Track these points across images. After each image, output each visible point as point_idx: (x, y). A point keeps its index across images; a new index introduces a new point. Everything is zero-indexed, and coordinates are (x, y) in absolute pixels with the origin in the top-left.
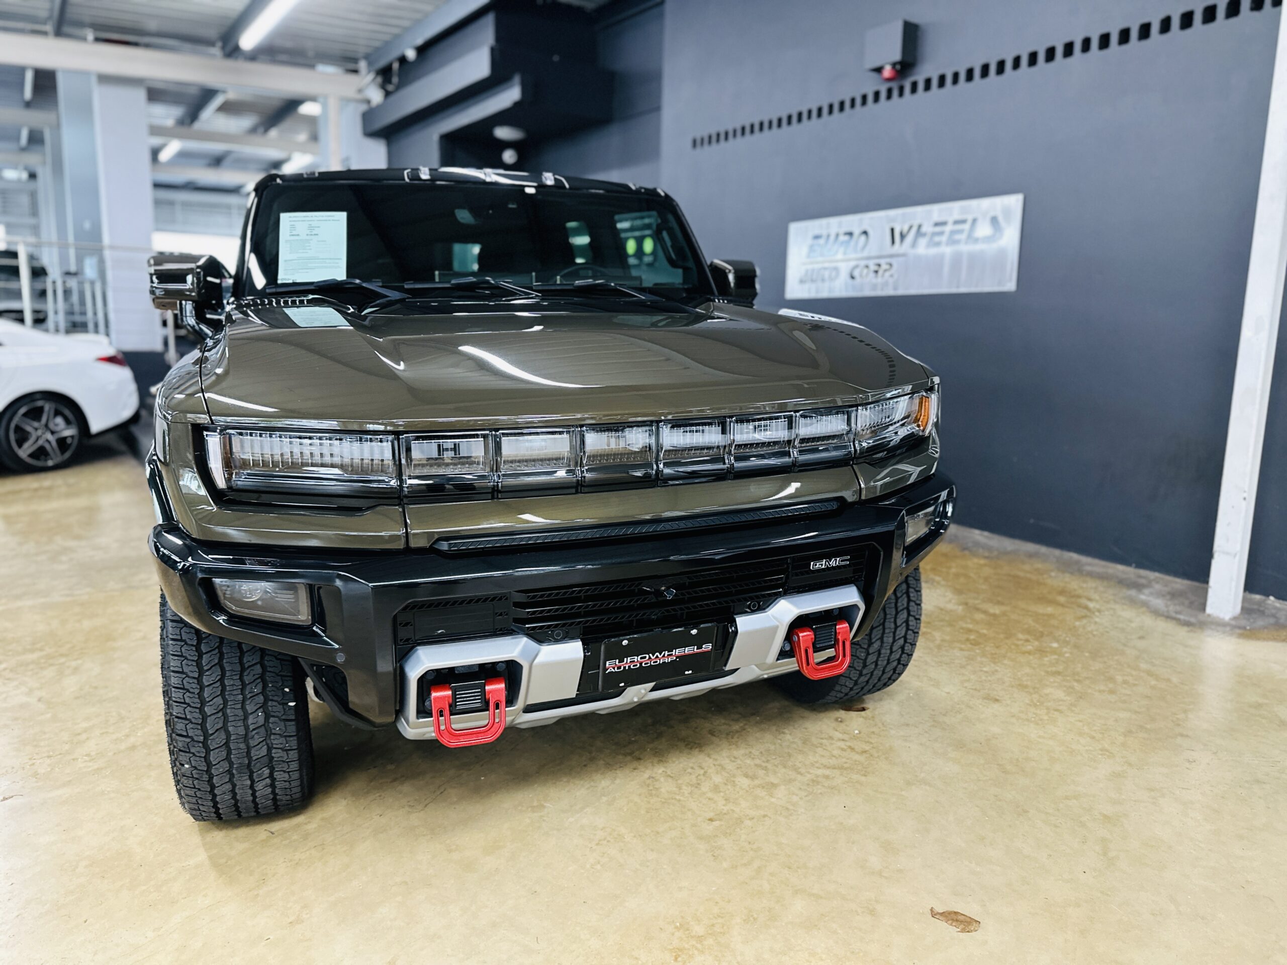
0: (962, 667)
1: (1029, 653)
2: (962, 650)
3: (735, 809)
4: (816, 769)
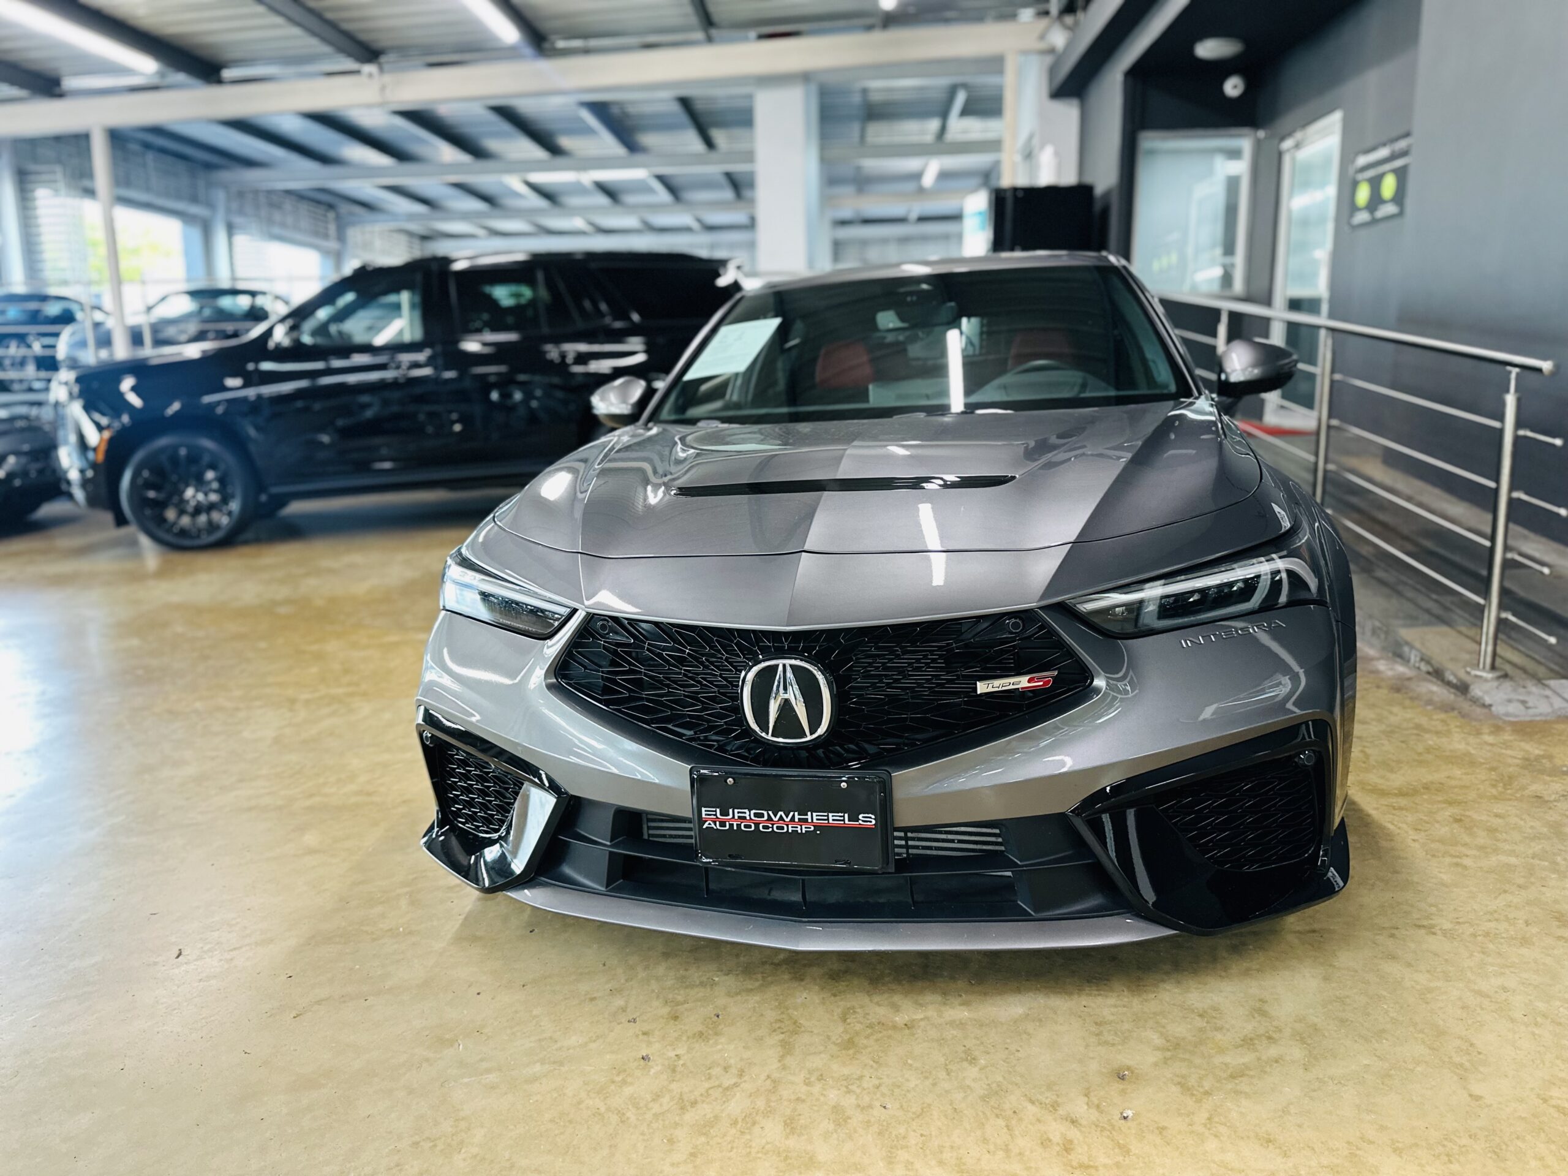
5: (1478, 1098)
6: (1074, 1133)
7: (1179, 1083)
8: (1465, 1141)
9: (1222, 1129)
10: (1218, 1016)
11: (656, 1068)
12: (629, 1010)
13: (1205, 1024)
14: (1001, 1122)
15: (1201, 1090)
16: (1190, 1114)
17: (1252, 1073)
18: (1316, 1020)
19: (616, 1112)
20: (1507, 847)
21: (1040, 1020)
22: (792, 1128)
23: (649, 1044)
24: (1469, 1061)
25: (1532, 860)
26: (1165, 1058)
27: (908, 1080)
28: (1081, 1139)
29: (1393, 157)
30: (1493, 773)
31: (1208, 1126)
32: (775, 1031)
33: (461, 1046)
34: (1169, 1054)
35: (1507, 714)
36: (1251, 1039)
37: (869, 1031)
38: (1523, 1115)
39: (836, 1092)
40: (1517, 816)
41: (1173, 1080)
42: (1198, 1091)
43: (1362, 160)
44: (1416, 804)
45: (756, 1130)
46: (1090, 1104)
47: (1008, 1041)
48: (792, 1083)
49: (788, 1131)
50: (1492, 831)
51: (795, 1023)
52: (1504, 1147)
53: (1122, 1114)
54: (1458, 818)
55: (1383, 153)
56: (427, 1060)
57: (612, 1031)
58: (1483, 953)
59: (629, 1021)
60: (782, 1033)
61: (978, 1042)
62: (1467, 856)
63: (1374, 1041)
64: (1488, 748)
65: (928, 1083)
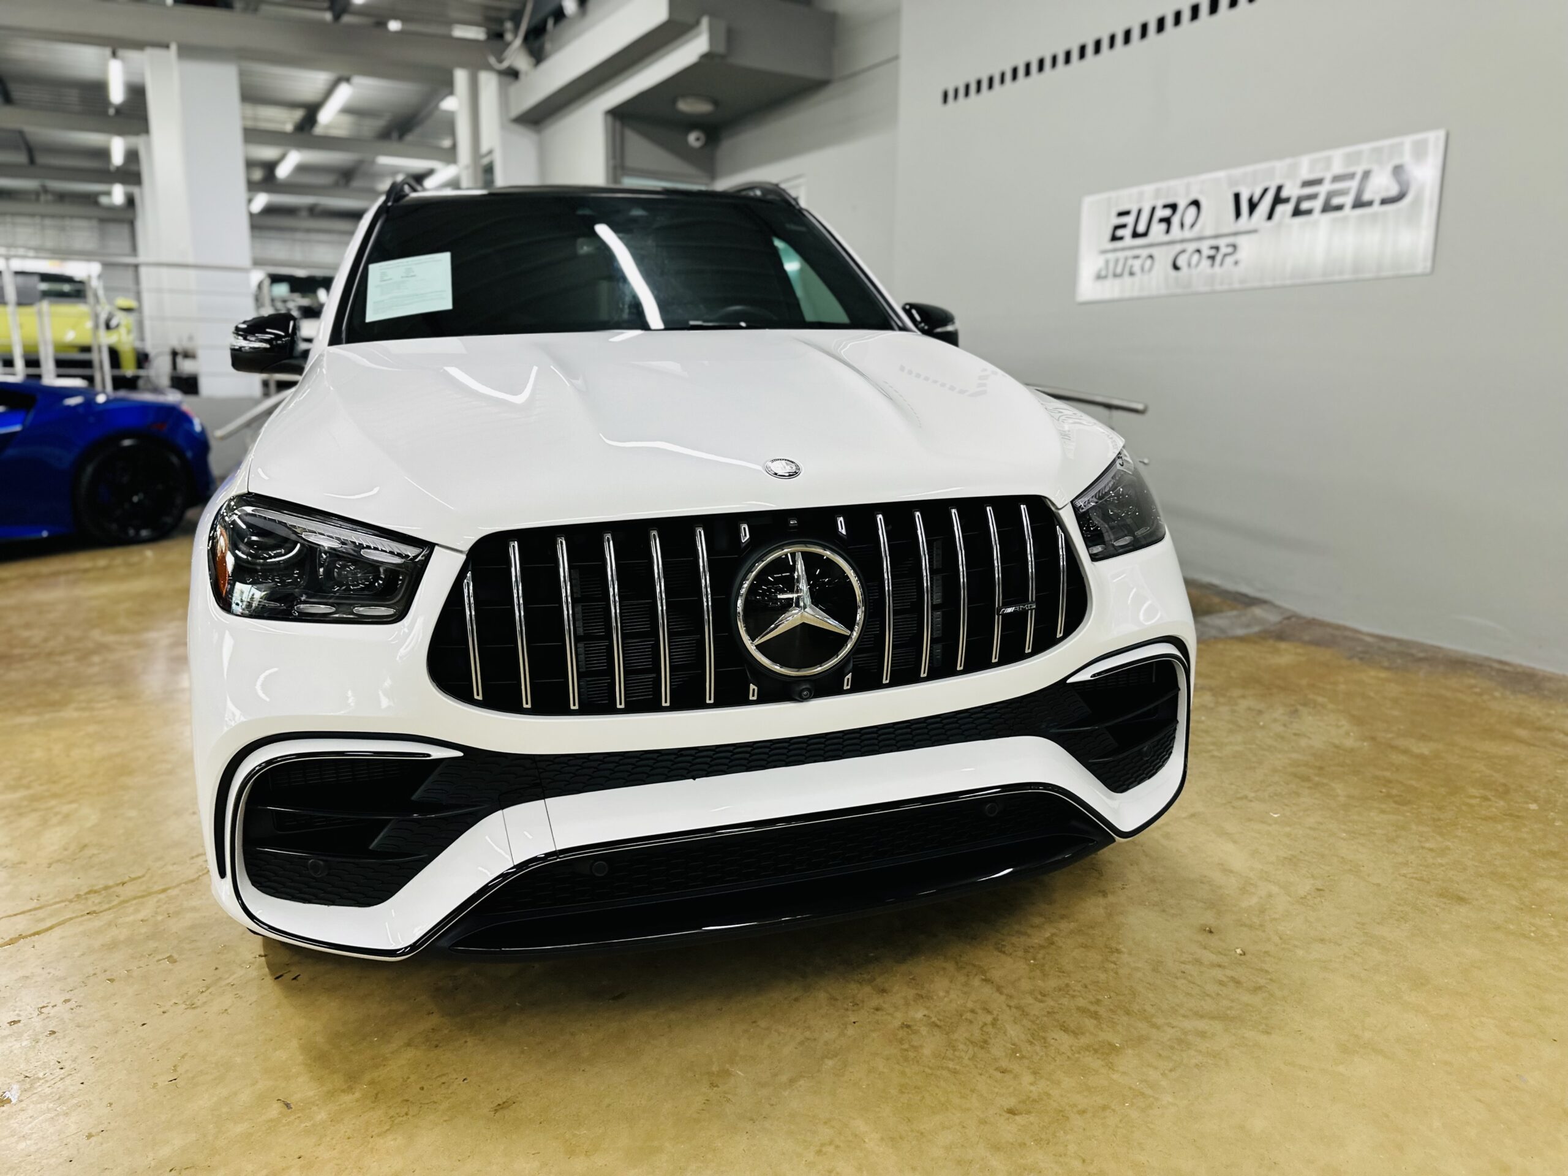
0: (1391, 840)
1: (1493, 819)
2: (1383, 812)
3: (1051, 1092)
4: (1181, 1018)
5: (1378, 885)
6: (1228, 972)
7: (1241, 925)
8: (1400, 908)
9: (1294, 942)
10: (1210, 880)
11: (923, 1029)
12: (838, 997)
13: (1210, 887)
16: (1269, 940)
19: (940, 1068)
22: (1072, 1032)
23: (892, 1015)
24: (1351, 867)
26: (1216, 913)
27: (1097, 976)
28: (1236, 974)
31: (1285, 943)
32: (968, 976)
33: (738, 1072)
34: (1215, 910)
36: (1243, 888)
37: (1030, 954)
38: (1406, 886)
39: (1066, 1000)
41: (1236, 924)
45: (1052, 1042)
46: (1213, 952)
47: (1120, 932)
49: (1072, 1034)
51: (974, 965)
52: (1417, 906)
56: (726, 1093)
57: (849, 1017)
58: (1287, 805)
60: (975, 975)
61: (1105, 939)
65: (1111, 973)
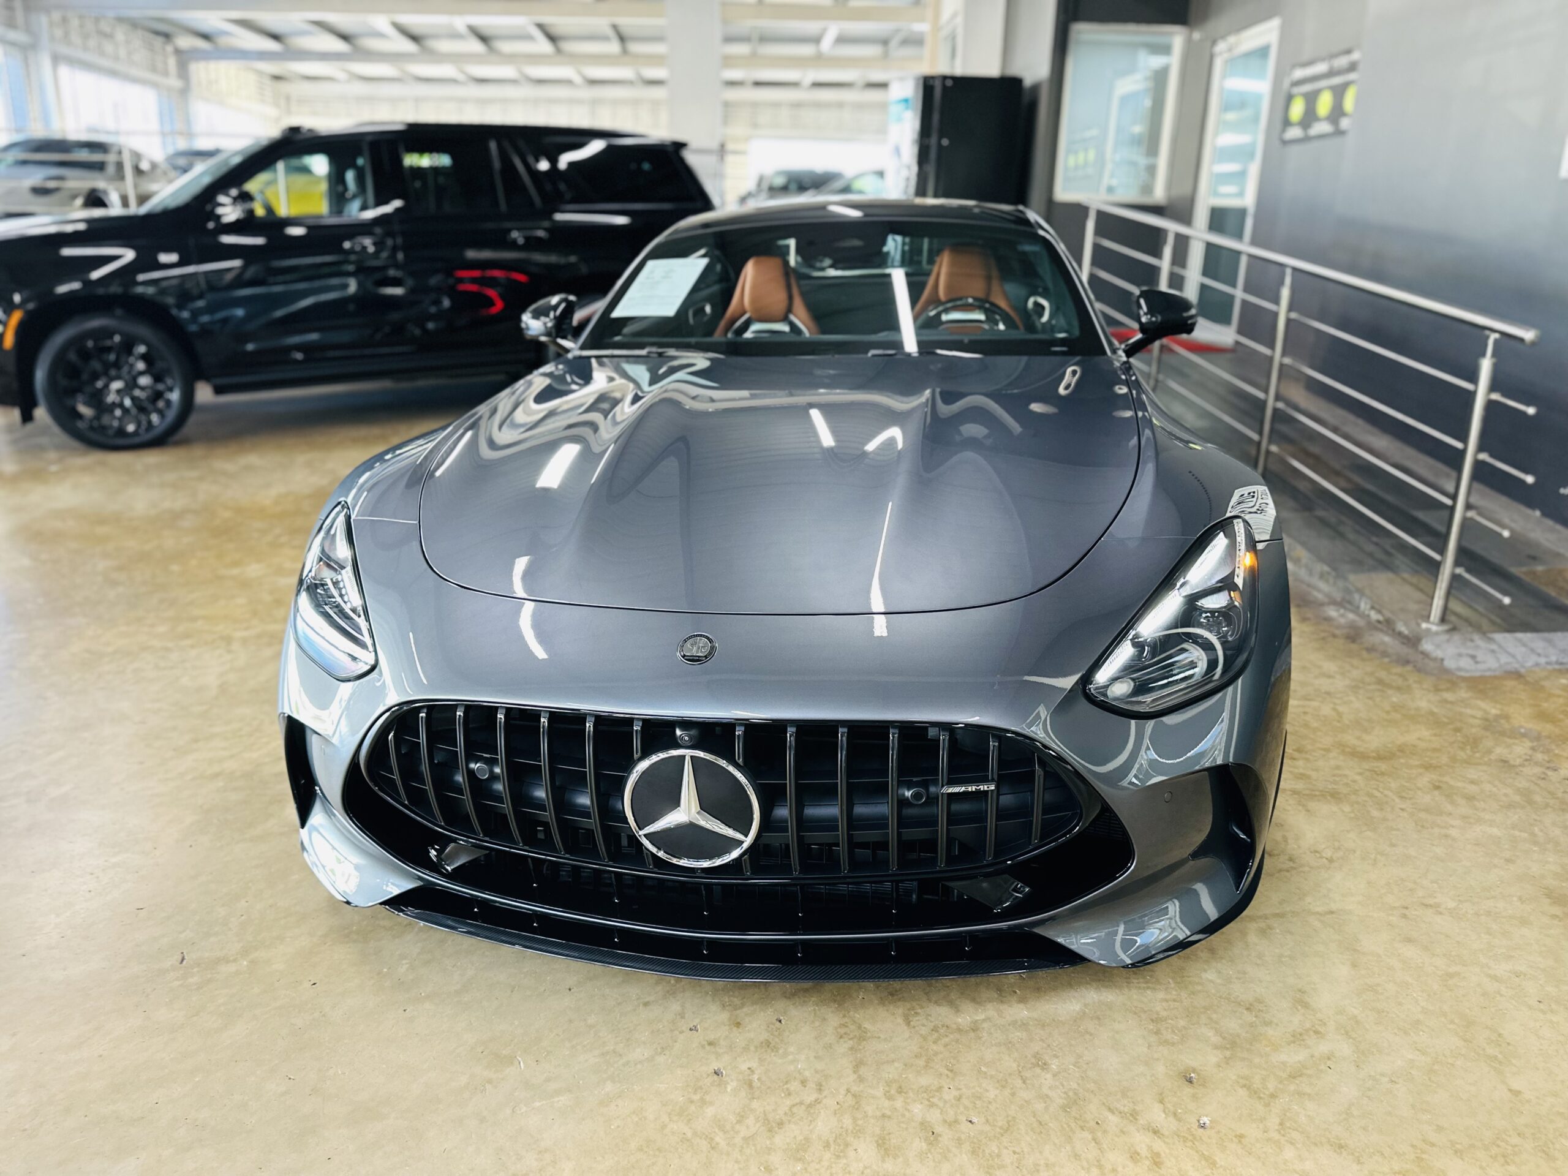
5: (1517, 1093)
6: (1159, 1146)
7: (1244, 1086)
9: (1295, 1135)
10: (1264, 1008)
11: (732, 1084)
12: (687, 1015)
13: (1254, 1019)
14: (1087, 1135)
15: (1267, 1093)
16: (1262, 1120)
17: (1308, 1072)
18: (1356, 1012)
19: (704, 1136)
20: (1487, 817)
21: (1099, 1019)
22: (885, 1149)
23: (718, 1056)
24: (1501, 1053)
25: (1512, 832)
26: (1225, 1058)
27: (987, 1091)
28: (1167, 1151)
29: (1331, 74)
30: (1458, 734)
31: (1282, 1132)
32: (841, 1037)
33: (522, 1063)
34: (1228, 1053)
35: (1460, 669)
36: (1301, 1035)
37: (936, 1035)
39: (919, 1106)
40: (1489, 782)
41: (1238, 1082)
42: (1264, 1094)
43: (1299, 74)
44: (1396, 768)
45: (851, 1153)
46: (1167, 1111)
47: (1073, 1042)
48: (874, 1097)
49: (882, 1152)
50: (1470, 798)
51: (860, 1027)
52: (1551, 1146)
53: (1199, 1121)
54: (1437, 784)
55: (1321, 68)
56: (490, 1081)
57: (676, 1042)
59: (691, 1030)
60: (850, 1039)
61: (1045, 1045)
62: (1453, 827)
63: (1412, 1034)
64: (1449, 706)
65: (1007, 1092)
